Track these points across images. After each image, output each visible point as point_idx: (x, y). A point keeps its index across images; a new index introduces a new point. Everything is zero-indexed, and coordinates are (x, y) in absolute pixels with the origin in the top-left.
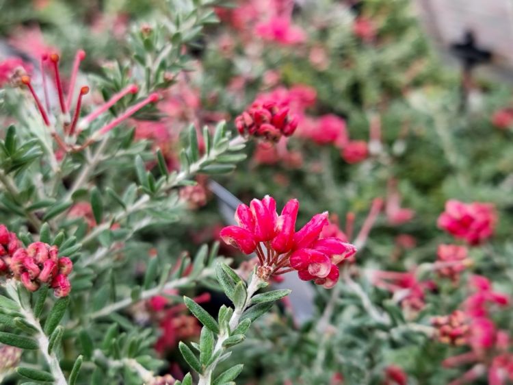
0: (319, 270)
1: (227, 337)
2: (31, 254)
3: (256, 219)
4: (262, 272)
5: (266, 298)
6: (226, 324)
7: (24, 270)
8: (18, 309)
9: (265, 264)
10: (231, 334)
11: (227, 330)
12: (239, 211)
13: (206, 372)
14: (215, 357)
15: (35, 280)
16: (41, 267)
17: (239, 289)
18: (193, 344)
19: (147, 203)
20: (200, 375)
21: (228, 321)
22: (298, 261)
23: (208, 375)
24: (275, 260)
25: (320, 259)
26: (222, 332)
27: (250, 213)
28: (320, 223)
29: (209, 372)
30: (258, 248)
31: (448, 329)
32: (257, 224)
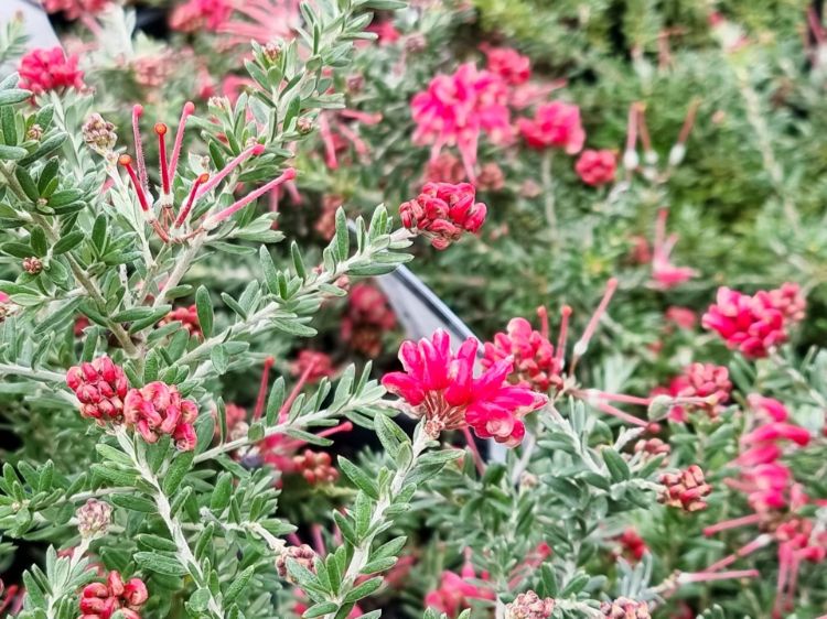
0: (499, 428)
1: (388, 504)
2: (148, 398)
3: (426, 364)
4: (430, 427)
5: (436, 459)
6: (387, 489)
7: (141, 417)
8: (132, 464)
9: (436, 418)
10: (393, 502)
11: (388, 495)
12: (404, 350)
13: (363, 544)
14: (374, 528)
15: (157, 431)
16: (163, 414)
17: (404, 449)
18: (347, 511)
19: (275, 311)
20: (355, 548)
21: (390, 485)
22: (475, 417)
23: (365, 548)
24: (447, 413)
25: (500, 415)
26: (382, 497)
27: (418, 354)
28: (503, 370)
29: (367, 544)
30: (427, 398)
31: (680, 488)
32: (426, 369)
